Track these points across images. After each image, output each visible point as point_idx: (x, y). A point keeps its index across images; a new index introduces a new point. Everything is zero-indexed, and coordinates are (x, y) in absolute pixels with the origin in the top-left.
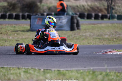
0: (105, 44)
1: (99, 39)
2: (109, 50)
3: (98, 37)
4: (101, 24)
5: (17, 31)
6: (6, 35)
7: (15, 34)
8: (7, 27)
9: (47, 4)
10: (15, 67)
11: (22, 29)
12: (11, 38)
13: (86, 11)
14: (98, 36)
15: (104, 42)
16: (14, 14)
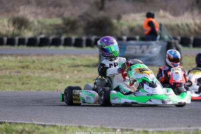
5: (78, 66)
6: (59, 72)
7: (74, 70)
8: (62, 59)
9: (127, 21)
10: (73, 125)
11: (85, 63)
12: (68, 77)
13: (192, 33)
16: (74, 38)
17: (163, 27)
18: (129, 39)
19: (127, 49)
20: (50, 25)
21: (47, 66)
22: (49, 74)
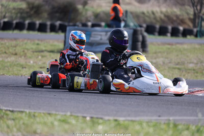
0: (189, 78)
1: (179, 69)
2: (197, 89)
3: (178, 66)
4: (181, 44)
5: (42, 51)
6: (23, 57)
7: (38, 56)
8: (26, 44)
9: (92, 7)
11: (49, 48)
12: (32, 62)
13: (157, 21)
14: (178, 64)
15: (186, 75)
16: (38, 22)
17: (129, 14)
18: (93, 26)
19: (93, 36)
20: (14, 9)
21: (11, 50)
22: (13, 58)
